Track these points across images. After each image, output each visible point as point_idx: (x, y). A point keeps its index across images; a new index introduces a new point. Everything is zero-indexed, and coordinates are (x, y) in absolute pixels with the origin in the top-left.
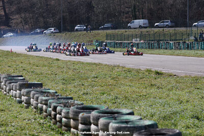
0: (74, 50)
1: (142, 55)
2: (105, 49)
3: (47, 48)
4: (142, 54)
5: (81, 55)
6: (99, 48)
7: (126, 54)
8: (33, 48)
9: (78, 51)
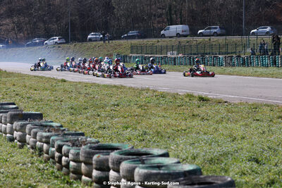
0: (109, 68)
2: (152, 67)
3: (62, 66)
5: (121, 76)
6: (141, 66)
7: (189, 76)
8: (39, 65)
9: (116, 70)
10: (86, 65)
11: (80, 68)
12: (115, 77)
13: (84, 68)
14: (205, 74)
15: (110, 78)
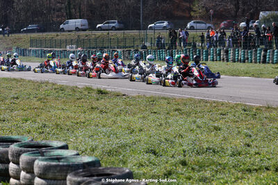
10: (89, 64)
12: (190, 85)
15: (180, 86)
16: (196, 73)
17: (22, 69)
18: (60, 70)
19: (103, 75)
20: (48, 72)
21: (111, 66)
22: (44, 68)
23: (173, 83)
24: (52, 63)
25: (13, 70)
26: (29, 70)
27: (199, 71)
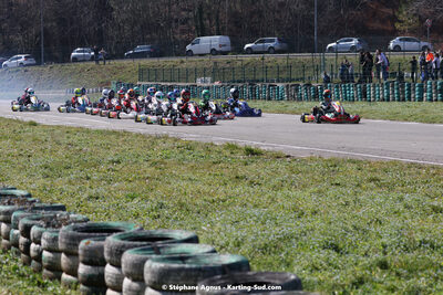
1: (357, 123)
4: (356, 121)
5: (194, 122)
7: (312, 121)
9: (185, 110)
11: (102, 108)
12: (185, 123)
13: (110, 107)
14: (343, 118)
15: (174, 125)
16: (192, 109)
17: (38, 108)
18: (89, 109)
19: (122, 114)
20: (75, 111)
21: (133, 104)
22: (71, 106)
23: (169, 122)
24: (80, 100)
25: (27, 110)
26: (47, 109)
27: (196, 108)
